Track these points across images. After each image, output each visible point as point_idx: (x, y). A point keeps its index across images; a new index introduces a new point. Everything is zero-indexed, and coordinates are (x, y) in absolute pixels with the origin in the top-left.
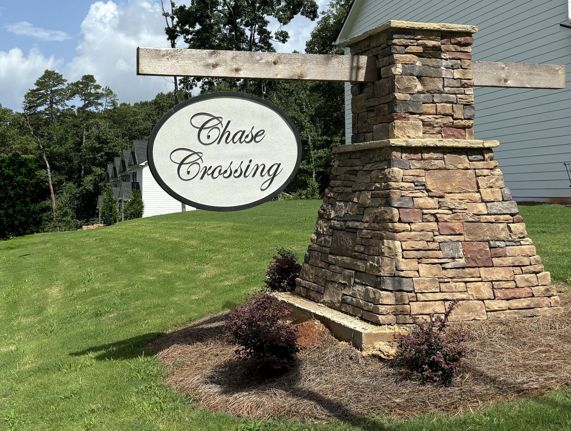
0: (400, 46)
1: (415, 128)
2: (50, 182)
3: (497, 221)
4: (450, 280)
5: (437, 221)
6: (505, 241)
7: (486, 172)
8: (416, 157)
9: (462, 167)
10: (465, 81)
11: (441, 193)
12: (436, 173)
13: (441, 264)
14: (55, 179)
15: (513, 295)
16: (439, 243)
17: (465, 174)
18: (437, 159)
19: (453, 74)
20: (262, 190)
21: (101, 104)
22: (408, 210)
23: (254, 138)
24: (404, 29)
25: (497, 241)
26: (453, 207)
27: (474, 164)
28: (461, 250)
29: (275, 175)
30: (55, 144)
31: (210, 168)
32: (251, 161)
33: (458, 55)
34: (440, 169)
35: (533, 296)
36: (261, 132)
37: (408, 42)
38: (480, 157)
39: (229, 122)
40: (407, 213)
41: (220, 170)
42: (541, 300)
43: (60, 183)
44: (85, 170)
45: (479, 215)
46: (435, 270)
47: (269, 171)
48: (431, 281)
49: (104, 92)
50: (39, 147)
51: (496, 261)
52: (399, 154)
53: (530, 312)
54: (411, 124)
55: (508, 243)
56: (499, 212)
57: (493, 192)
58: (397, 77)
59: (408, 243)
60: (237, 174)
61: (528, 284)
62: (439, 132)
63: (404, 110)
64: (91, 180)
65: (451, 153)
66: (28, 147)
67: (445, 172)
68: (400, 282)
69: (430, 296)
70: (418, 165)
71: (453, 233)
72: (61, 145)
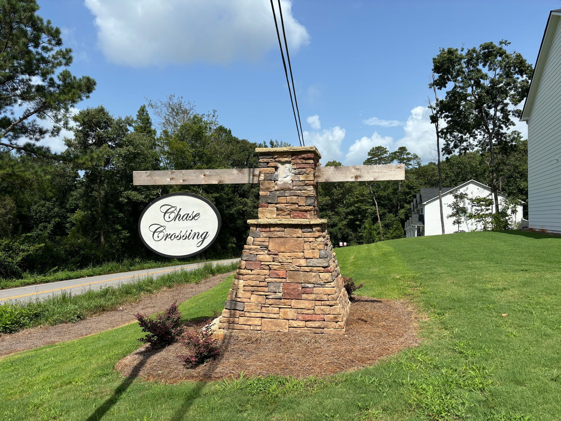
0: (264, 163)
1: (271, 212)
2: (378, 213)
3: (311, 271)
4: (269, 306)
5: (270, 269)
6: (314, 284)
7: (311, 239)
8: (266, 230)
9: (296, 236)
10: (307, 182)
11: (276, 252)
12: (277, 240)
13: (266, 295)
14: (381, 212)
15: (309, 319)
16: (268, 283)
17: (296, 241)
18: (279, 231)
19: (299, 178)
20: (198, 247)
21: (411, 165)
22: (252, 262)
23: (193, 218)
24: (264, 152)
25: (309, 283)
26: (281, 261)
27: (304, 235)
28: (281, 288)
29: (205, 238)
30: (381, 190)
31: (170, 234)
32: (192, 231)
33: (303, 166)
34: (280, 237)
35: (324, 321)
36: (198, 215)
37: (269, 160)
38: (310, 230)
39: (180, 209)
40: (251, 264)
41: (175, 236)
42: (329, 323)
43: (384, 214)
44: (400, 206)
45: (300, 267)
46: (261, 299)
47: (201, 236)
48: (255, 305)
49: (412, 157)
50: (370, 192)
51: (304, 296)
52: (255, 229)
53: (319, 330)
54: (269, 210)
55: (316, 285)
56: (314, 265)
57: (313, 252)
58: (261, 182)
59: (247, 281)
60: (184, 238)
61: (323, 312)
62: (289, 214)
63: (265, 201)
64: (403, 212)
65: (289, 227)
66: (364, 193)
67: (282, 239)
68: (235, 304)
69: (253, 314)
70: (265, 235)
71: (278, 277)
72: (385, 191)
